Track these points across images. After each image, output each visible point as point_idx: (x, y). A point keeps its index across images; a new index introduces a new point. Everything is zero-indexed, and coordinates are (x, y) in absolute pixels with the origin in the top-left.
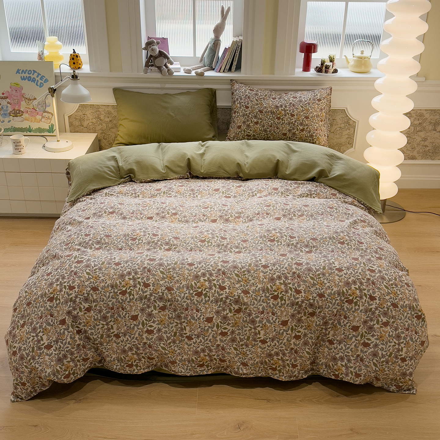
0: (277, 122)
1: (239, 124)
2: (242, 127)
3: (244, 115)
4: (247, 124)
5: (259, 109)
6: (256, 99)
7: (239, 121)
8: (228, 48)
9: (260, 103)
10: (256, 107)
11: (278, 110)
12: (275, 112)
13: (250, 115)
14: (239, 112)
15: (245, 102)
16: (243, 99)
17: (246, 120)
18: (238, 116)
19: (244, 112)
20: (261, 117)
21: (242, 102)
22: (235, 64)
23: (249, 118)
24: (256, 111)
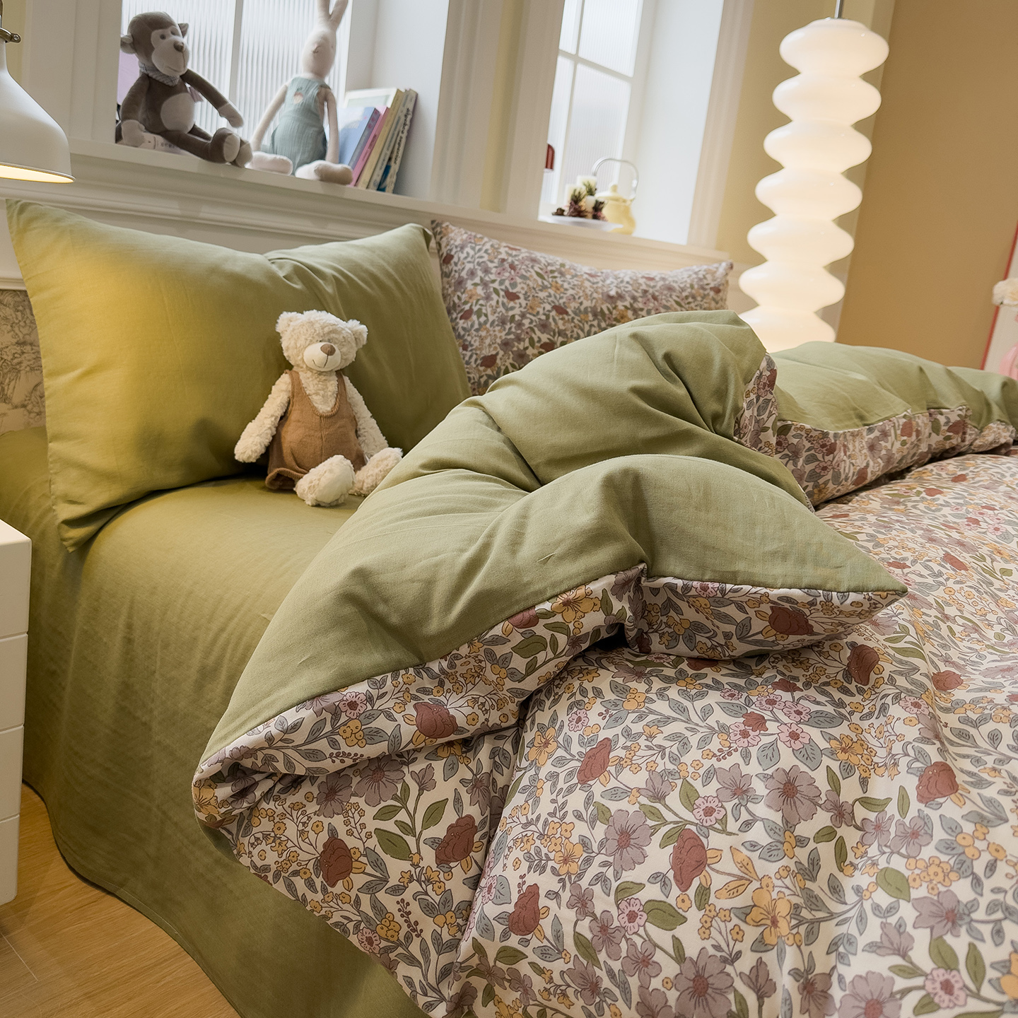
1: (487, 352)
2: (498, 361)
3: (503, 322)
4: (515, 349)
5: (553, 302)
6: (538, 274)
7: (488, 341)
8: (382, 111)
9: (554, 284)
10: (542, 295)
11: (615, 308)
12: (607, 312)
13: (526, 322)
14: (484, 311)
15: (504, 280)
16: (494, 270)
17: (512, 336)
18: (480, 324)
19: (504, 311)
20: (562, 327)
21: (493, 281)
22: (395, 168)
23: (523, 331)
24: (544, 309)
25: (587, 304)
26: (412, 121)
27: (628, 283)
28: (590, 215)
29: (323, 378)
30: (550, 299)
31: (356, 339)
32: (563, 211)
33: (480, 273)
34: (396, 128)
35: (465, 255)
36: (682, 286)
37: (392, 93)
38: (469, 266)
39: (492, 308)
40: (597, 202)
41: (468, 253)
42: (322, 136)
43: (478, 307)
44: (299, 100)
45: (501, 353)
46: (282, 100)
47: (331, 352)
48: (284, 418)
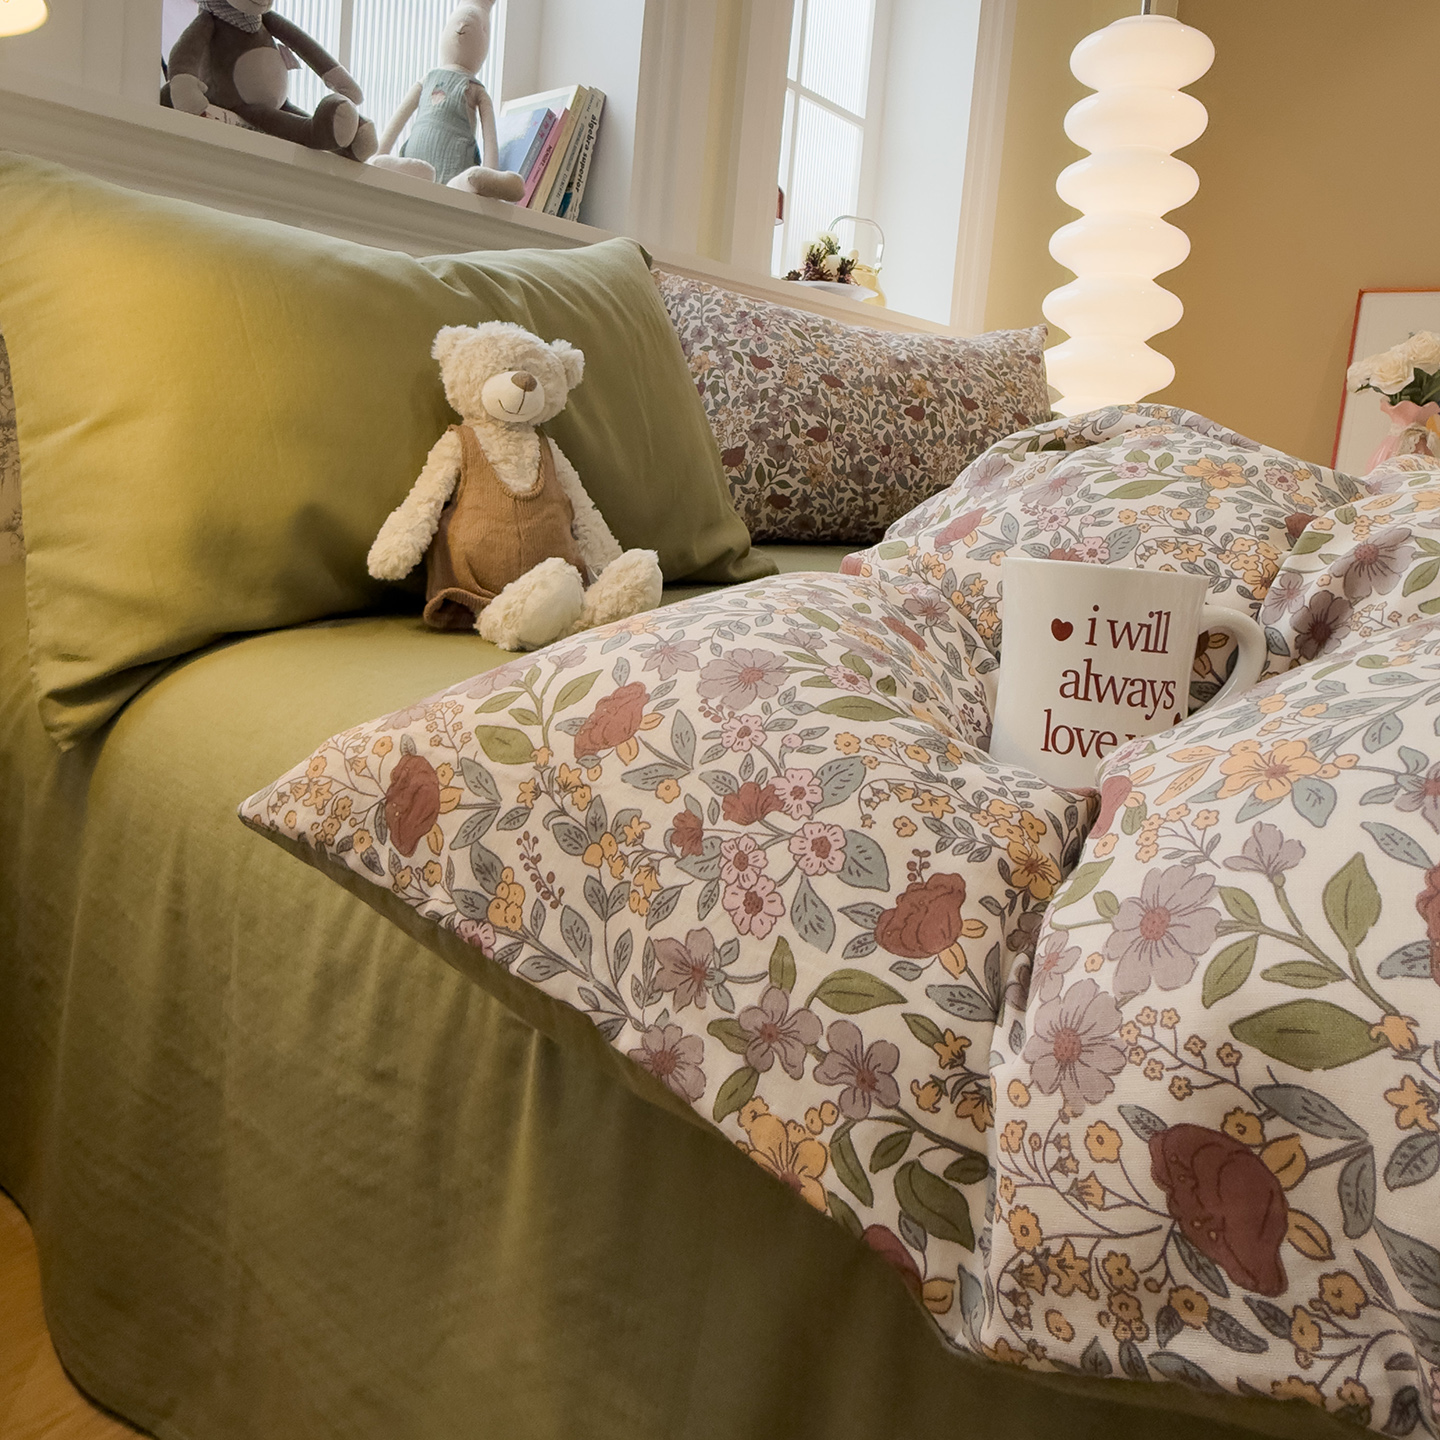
0: (913, 432)
1: (729, 444)
2: (747, 456)
3: (751, 400)
4: (771, 438)
5: (822, 370)
6: (795, 332)
7: (730, 428)
8: (559, 115)
9: (819, 345)
10: (804, 360)
11: (909, 377)
12: (898, 383)
13: (785, 398)
14: (721, 385)
15: (748, 341)
16: (731, 328)
17: (765, 420)
18: (716, 403)
19: (751, 384)
20: (836, 405)
21: (733, 343)
22: (577, 197)
23: (780, 411)
24: (809, 380)
25: (869, 372)
26: (598, 132)
27: (919, 345)
28: (835, 279)
29: (514, 435)
30: (816, 366)
31: (567, 371)
32: (799, 275)
33: (711, 333)
34: (577, 142)
35: (688, 308)
36: (991, 351)
37: (572, 91)
38: (694, 324)
39: (735, 380)
40: (843, 260)
41: (691, 306)
42: (473, 149)
43: (712, 379)
44: (440, 100)
45: (751, 444)
46: (414, 104)
47: (529, 386)
48: (450, 505)
